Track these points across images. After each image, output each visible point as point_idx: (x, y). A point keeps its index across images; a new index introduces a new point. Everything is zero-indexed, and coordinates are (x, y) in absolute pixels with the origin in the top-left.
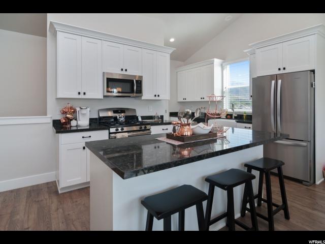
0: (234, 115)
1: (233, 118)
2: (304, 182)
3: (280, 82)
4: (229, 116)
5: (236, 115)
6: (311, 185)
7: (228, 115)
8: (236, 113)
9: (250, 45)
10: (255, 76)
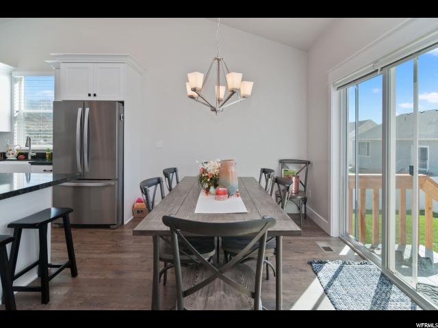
0: (31, 154)
1: (30, 158)
2: (111, 227)
3: (87, 110)
4: (22, 156)
5: (34, 154)
6: (118, 228)
7: (20, 154)
8: (33, 151)
9: (52, 54)
10: (60, 99)
